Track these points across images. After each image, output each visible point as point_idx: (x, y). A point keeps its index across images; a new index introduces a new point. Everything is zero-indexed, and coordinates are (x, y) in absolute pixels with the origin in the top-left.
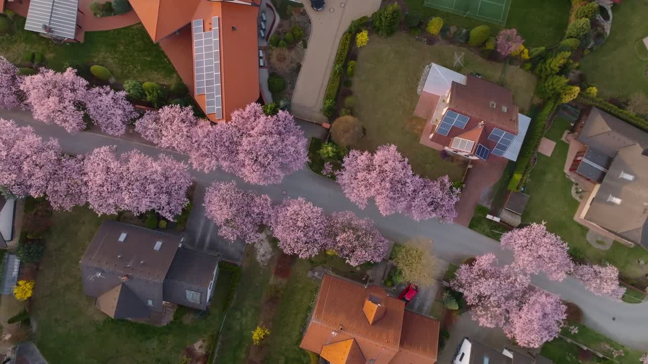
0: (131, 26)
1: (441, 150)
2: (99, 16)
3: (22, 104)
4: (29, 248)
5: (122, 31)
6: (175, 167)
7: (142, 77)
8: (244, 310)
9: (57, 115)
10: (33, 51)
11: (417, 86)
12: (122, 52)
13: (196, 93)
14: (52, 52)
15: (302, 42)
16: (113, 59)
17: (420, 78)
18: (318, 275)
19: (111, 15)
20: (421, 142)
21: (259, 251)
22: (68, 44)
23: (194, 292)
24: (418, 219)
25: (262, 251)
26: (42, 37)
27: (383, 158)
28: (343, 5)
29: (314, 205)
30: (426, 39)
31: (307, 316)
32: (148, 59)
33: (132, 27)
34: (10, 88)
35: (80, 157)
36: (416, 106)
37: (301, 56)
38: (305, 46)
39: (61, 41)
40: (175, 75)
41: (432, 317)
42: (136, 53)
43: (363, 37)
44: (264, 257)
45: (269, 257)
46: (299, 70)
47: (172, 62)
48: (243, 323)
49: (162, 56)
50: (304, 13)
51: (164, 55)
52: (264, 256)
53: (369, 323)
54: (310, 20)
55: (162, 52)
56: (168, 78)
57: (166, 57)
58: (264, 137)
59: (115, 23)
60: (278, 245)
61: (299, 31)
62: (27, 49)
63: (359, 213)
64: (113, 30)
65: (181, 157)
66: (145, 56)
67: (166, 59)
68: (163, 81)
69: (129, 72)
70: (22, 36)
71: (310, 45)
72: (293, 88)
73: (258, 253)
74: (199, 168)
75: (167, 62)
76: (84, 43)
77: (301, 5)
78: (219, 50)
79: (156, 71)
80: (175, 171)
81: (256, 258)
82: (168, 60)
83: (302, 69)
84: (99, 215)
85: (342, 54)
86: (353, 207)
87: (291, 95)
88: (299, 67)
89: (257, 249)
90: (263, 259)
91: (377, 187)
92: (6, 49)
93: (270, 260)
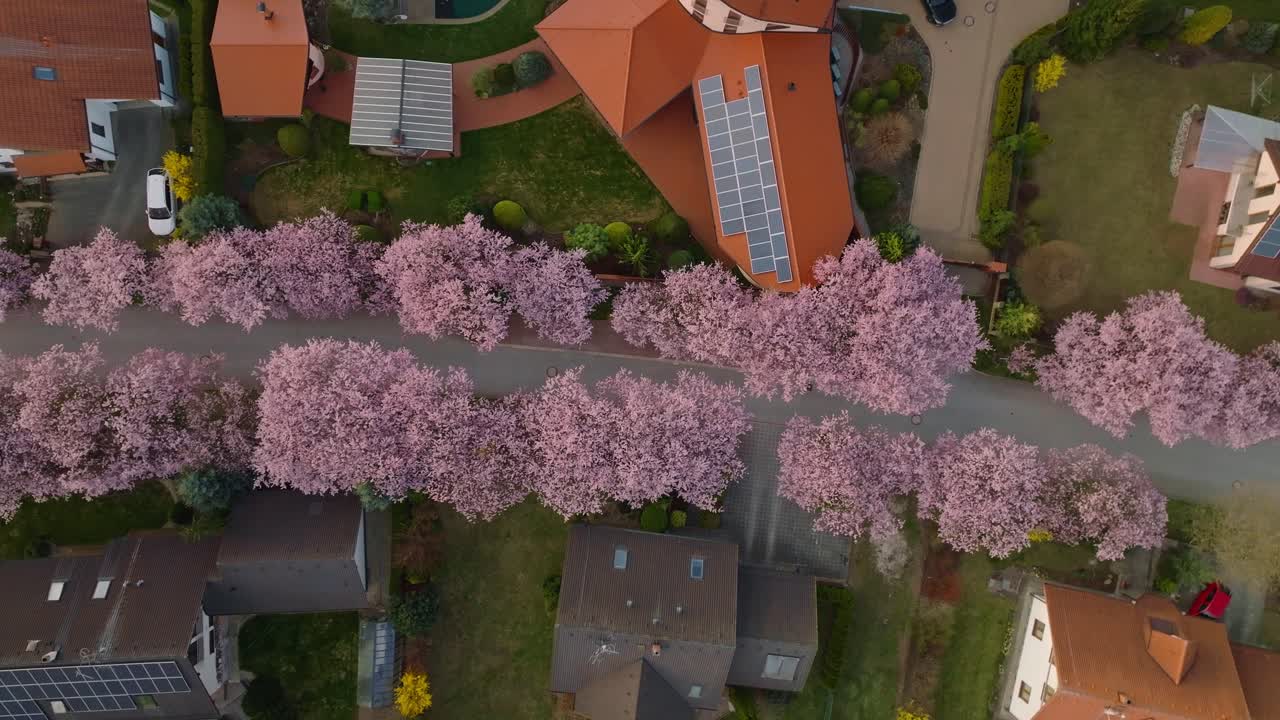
0: (555, 108)
1: (1237, 289)
2: (486, 95)
3: (367, 303)
4: (415, 605)
5: (538, 121)
6: (716, 396)
7: (592, 212)
8: (864, 679)
9: (461, 317)
10: (361, 187)
11: (1170, 158)
12: (542, 166)
13: (722, 233)
14: (398, 185)
15: (916, 97)
16: (525, 182)
17: (1174, 142)
18: (1011, 587)
19: (511, 91)
20: (1193, 277)
21: (880, 551)
22: (429, 163)
23: (783, 658)
24: (1243, 445)
25: (886, 550)
26: (374, 156)
27: (1159, 323)
28: (991, 7)
29: (1019, 442)
30: (1177, 58)
31: (997, 676)
32: (598, 173)
33: (556, 111)
34: (349, 273)
35: (509, 400)
36: (1172, 201)
37: (919, 127)
38: (924, 105)
39: (414, 158)
40: (657, 201)
41: (1263, 646)
42: (571, 164)
43: (1052, 70)
44: (893, 563)
45: (902, 559)
46: (918, 157)
47: (646, 172)
48: (866, 705)
49: (626, 163)
50: (914, 35)
51: (629, 162)
52: (891, 559)
53: (1172, 681)
54: (927, 48)
55: (625, 155)
56: (644, 208)
57: (635, 164)
58: (902, 311)
59: (521, 106)
60: (940, 535)
61: (913, 73)
62: (348, 185)
63: (1113, 446)
64: (520, 121)
65: (725, 373)
66: (590, 169)
67: (634, 170)
68: (635, 216)
69: (563, 207)
70: (334, 159)
71: (933, 99)
72: (909, 195)
73: (879, 554)
74: (769, 394)
75: (637, 174)
76: (462, 157)
77: (905, 19)
78: (768, 137)
79: (618, 197)
80: (716, 405)
81: (875, 565)
82: (639, 169)
83: (923, 154)
84: (566, 519)
85: (1010, 113)
86: (1098, 435)
87: (906, 211)
88: (916, 149)
89: (876, 547)
90: (891, 565)
91: (1155, 386)
92: (304, 190)
93: (906, 566)
